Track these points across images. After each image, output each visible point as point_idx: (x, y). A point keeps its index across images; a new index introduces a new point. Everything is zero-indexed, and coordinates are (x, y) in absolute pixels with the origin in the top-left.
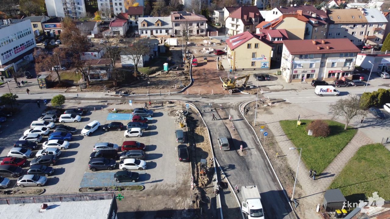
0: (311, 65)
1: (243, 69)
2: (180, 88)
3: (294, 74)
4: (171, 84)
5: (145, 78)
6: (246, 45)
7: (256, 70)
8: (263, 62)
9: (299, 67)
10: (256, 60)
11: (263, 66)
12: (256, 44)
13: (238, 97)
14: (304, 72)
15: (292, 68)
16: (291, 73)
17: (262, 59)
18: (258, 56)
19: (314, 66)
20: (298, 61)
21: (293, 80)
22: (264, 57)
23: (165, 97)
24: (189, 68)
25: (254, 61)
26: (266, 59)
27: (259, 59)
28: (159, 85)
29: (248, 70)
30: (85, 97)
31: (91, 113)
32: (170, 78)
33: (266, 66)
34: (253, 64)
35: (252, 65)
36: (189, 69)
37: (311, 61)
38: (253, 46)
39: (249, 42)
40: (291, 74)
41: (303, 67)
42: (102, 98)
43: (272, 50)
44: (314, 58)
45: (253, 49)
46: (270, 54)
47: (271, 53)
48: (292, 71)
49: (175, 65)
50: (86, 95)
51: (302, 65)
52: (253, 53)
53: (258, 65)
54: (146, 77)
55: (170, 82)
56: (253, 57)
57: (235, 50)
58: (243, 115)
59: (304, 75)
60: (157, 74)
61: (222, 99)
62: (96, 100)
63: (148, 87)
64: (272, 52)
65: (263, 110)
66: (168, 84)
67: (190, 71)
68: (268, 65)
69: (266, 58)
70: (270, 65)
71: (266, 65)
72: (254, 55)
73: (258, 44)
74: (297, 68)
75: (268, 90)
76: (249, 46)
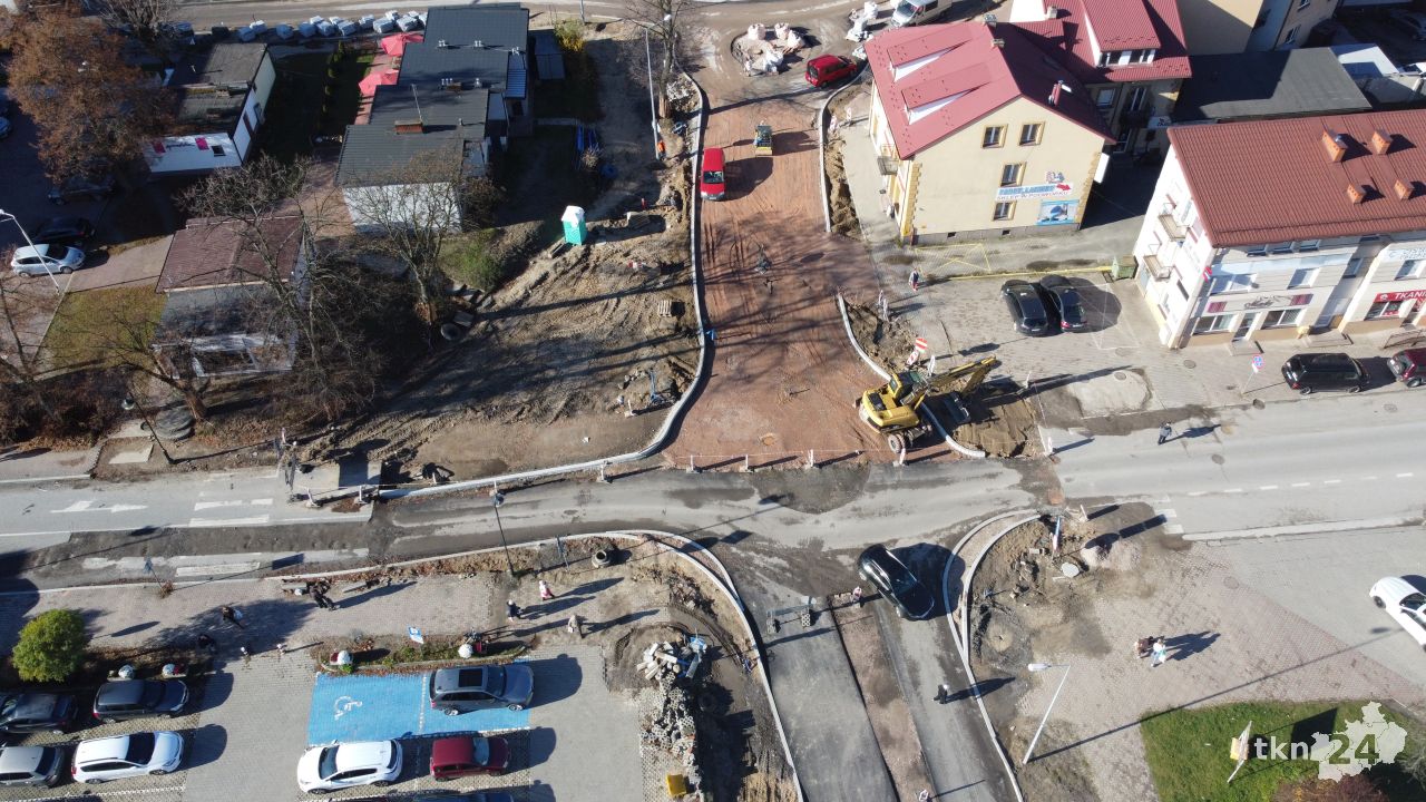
0: (1299, 276)
1: (951, 235)
2: (650, 409)
3: (1205, 314)
4: (606, 374)
5: (477, 318)
6: (976, 132)
7: (1013, 238)
8: (1050, 203)
9: (1236, 284)
10: (1019, 197)
11: (1050, 216)
12: (1026, 128)
13: (934, 484)
14: (1256, 304)
15: (1203, 293)
16: (1195, 310)
17: (1047, 189)
18: (1030, 178)
19: (1310, 280)
20: (1236, 262)
21: (1193, 339)
22: (1062, 178)
23: (582, 500)
24: (688, 208)
25: (1008, 198)
26: (1067, 188)
27: (1034, 190)
28: (547, 382)
29: (973, 237)
30: (195, 523)
31: (230, 678)
32: (598, 307)
33: (1062, 218)
34: (1001, 212)
35: (997, 216)
36: (684, 221)
37: (1302, 262)
38: (1014, 135)
39: (992, 121)
40: (1193, 316)
41: (1255, 286)
42: (277, 527)
43: (1105, 150)
44: (1323, 247)
45: (1010, 151)
46: (1089, 167)
47: (1095, 165)
48: (1198, 303)
49: (617, 184)
50: (199, 507)
51: (1253, 279)
52: (1008, 168)
53: (1027, 212)
54: (481, 309)
55: (599, 354)
56: (1003, 185)
57: (917, 156)
58: (964, 653)
59: (1253, 315)
60: (531, 276)
61: (859, 513)
62: (246, 548)
63: (497, 402)
64: (1105, 159)
65: (1059, 616)
66: (589, 372)
67: (693, 248)
68: (1075, 214)
69: (1071, 185)
70: (1082, 213)
71: (1065, 212)
72: (1009, 176)
73: (1035, 127)
74: (1227, 289)
75: (1073, 415)
76: (991, 137)
